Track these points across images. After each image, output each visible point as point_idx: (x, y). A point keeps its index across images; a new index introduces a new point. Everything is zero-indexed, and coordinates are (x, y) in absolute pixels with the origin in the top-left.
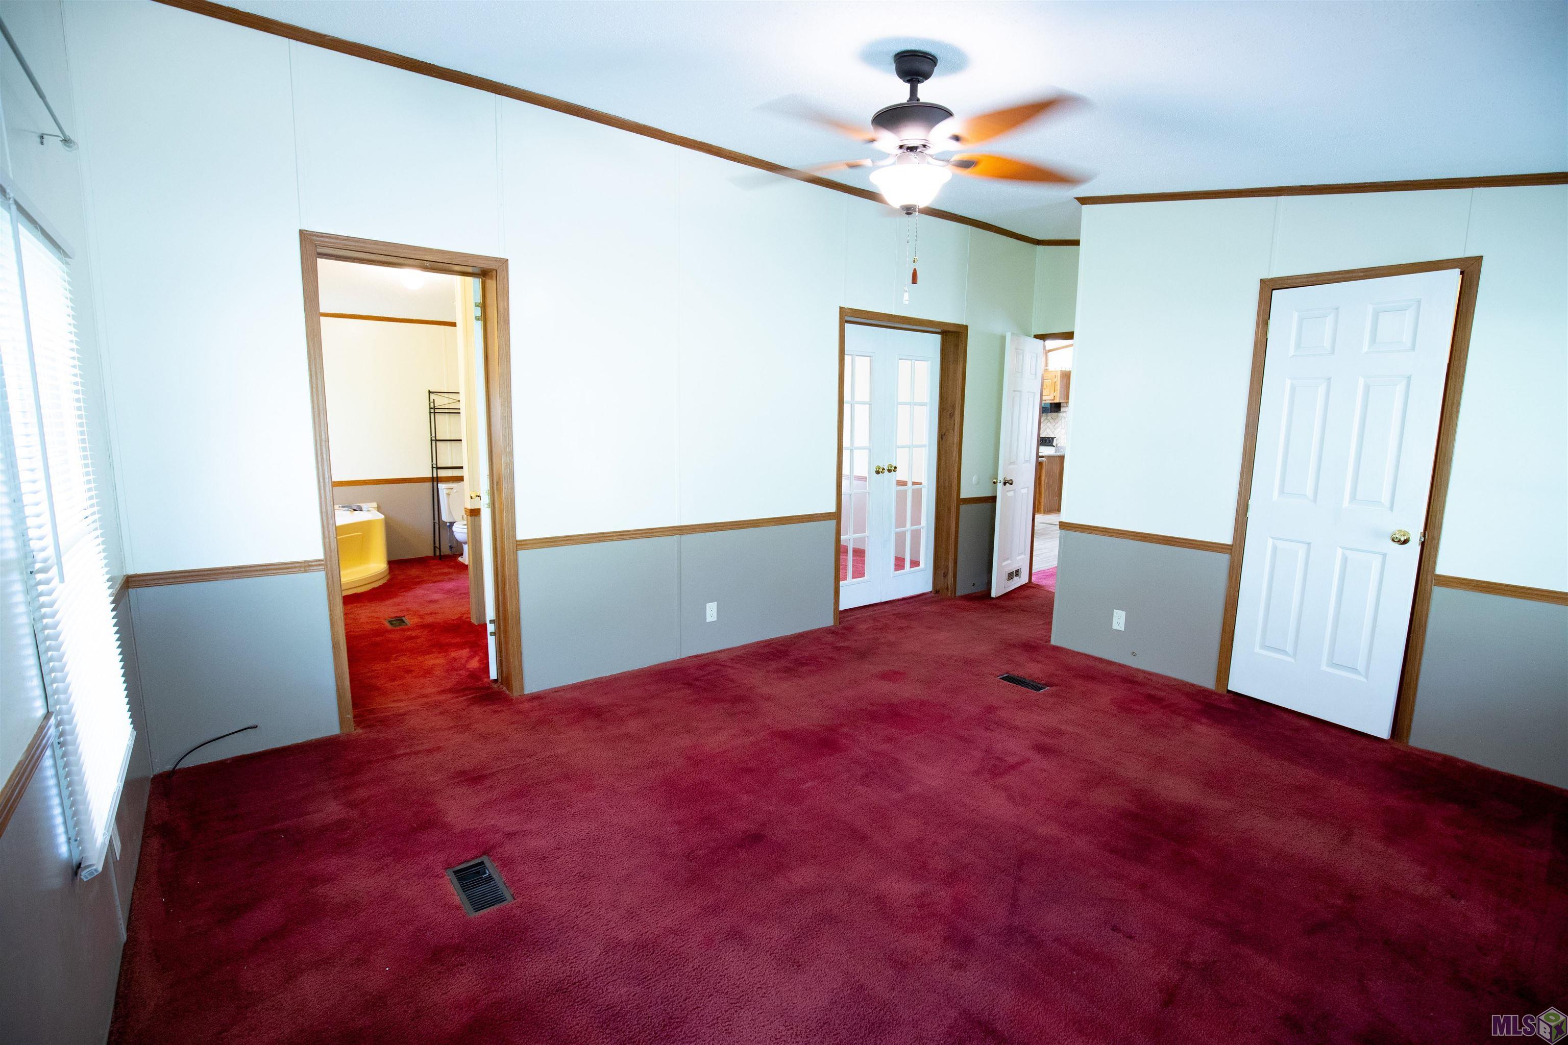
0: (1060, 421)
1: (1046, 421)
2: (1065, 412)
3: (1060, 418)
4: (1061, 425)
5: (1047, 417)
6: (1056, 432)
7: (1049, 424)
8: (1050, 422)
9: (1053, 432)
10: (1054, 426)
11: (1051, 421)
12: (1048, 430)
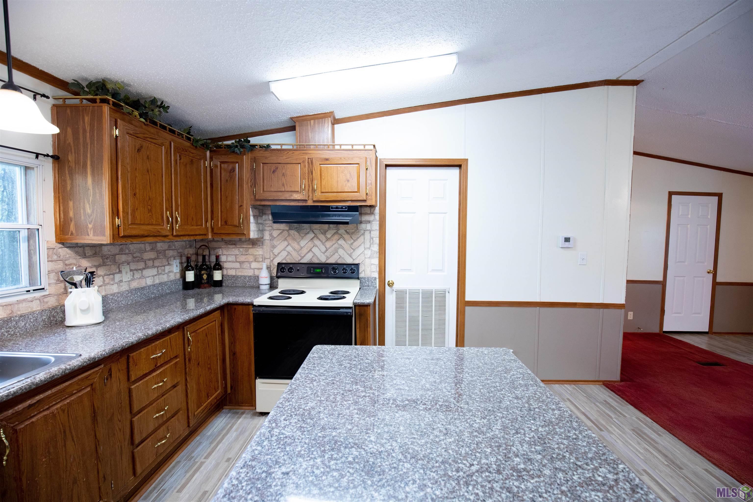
0: (362, 237)
1: (336, 237)
2: (369, 222)
3: (362, 232)
4: (364, 242)
5: (338, 230)
6: (355, 255)
7: (341, 242)
8: (345, 240)
9: (350, 256)
10: (352, 244)
11: (346, 236)
12: (341, 251)
